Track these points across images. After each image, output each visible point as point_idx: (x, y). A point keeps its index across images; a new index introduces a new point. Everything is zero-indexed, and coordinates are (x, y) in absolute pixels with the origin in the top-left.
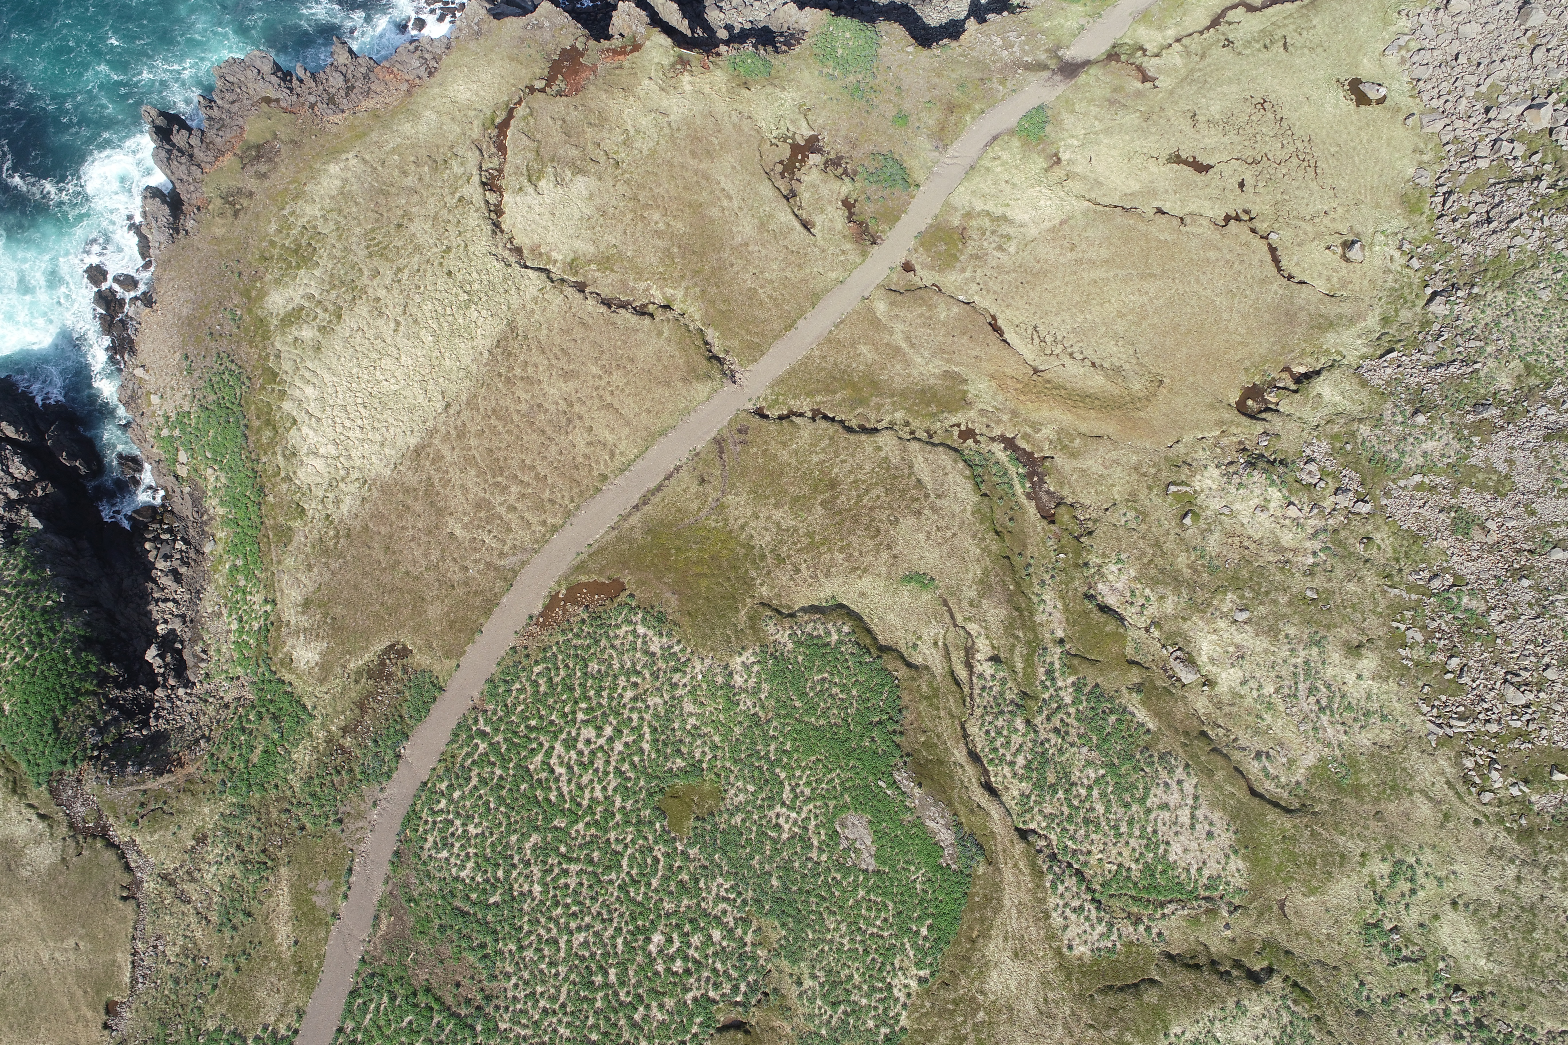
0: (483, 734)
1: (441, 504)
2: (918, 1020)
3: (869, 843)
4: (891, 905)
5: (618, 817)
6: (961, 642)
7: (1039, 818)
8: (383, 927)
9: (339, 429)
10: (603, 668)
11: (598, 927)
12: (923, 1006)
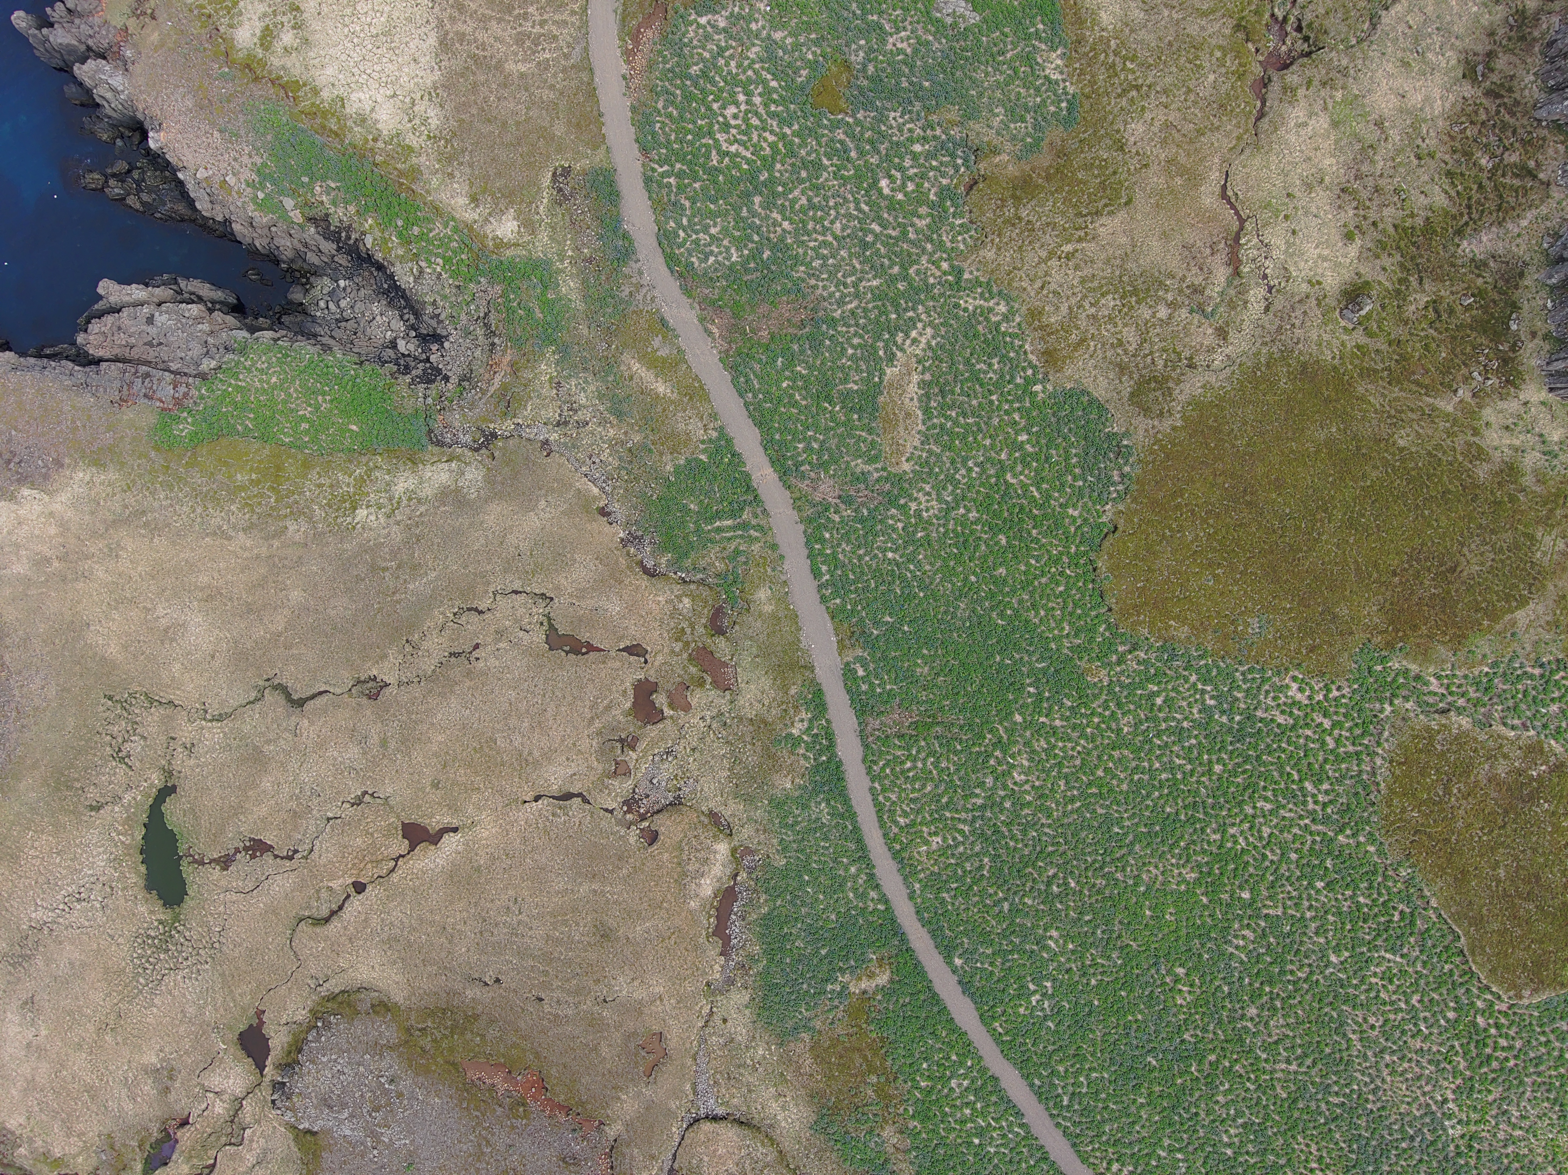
0: (667, 173)
1: (494, 62)
2: (1080, 81)
4: (1008, 29)
5: (797, 140)
9: (375, 76)
10: (702, 65)
11: (843, 210)
12: (1075, 70)
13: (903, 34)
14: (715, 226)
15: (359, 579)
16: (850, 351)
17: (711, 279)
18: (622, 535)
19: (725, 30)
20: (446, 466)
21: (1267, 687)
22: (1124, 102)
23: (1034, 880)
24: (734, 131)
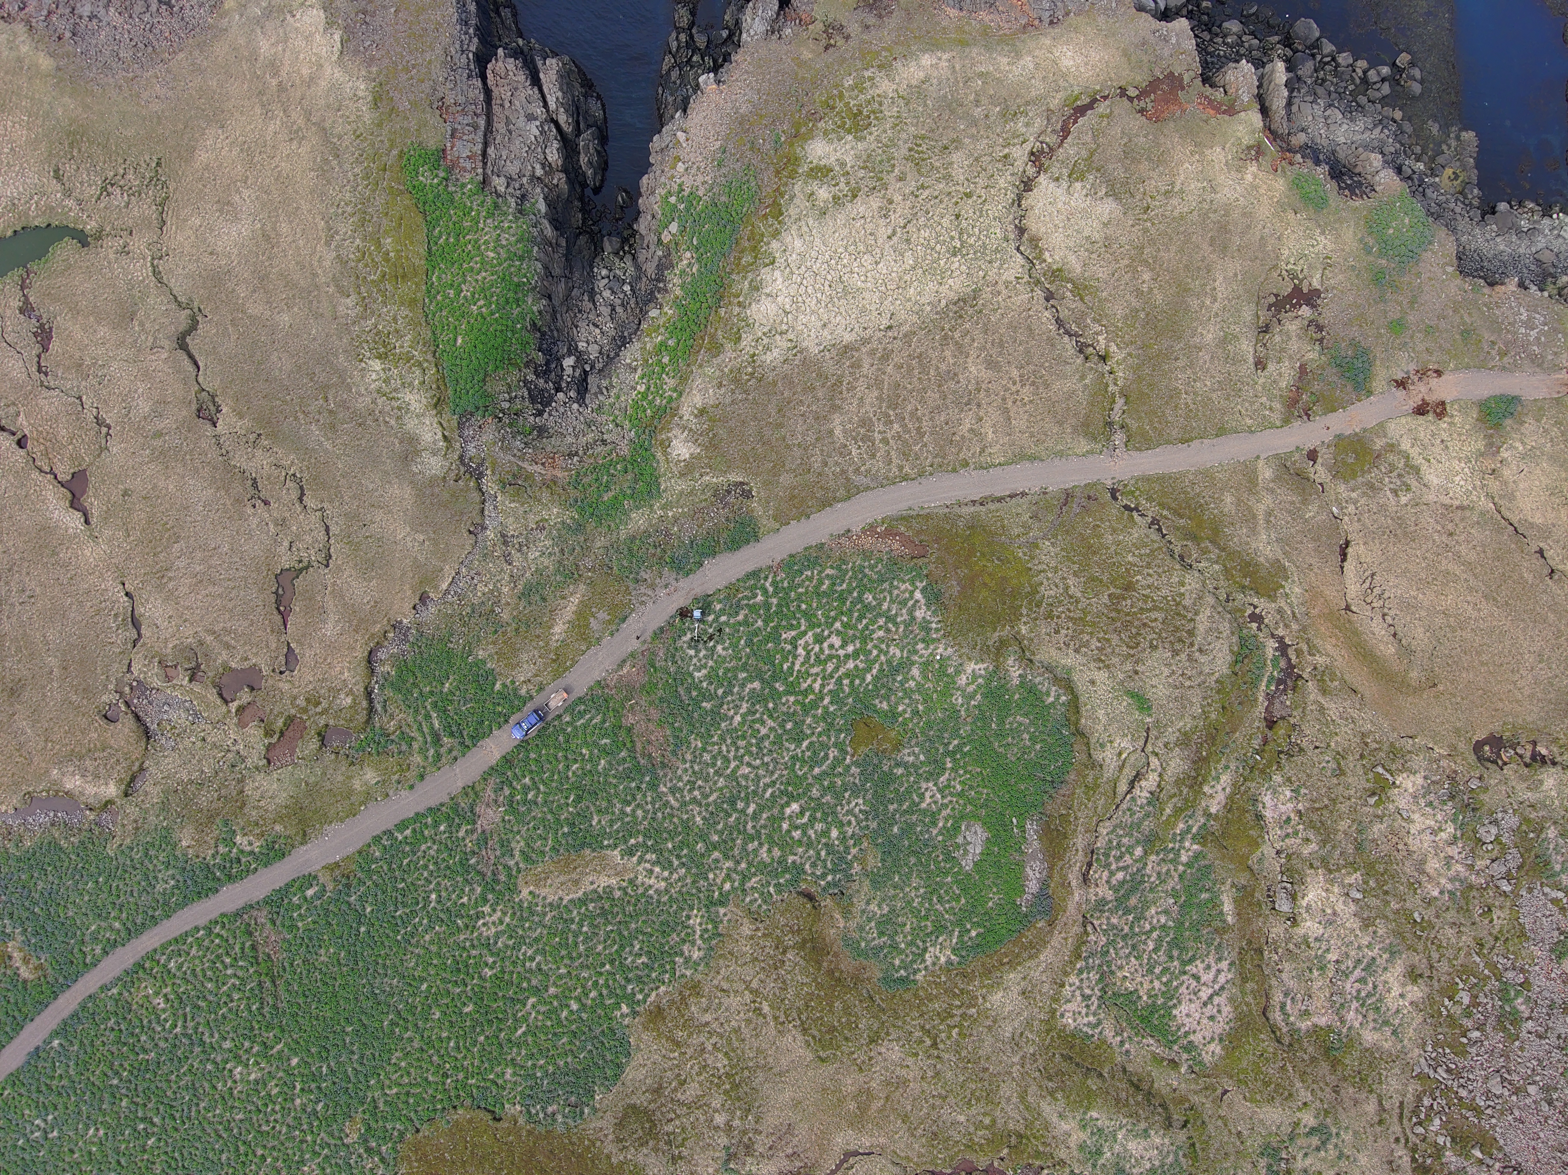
0: (765, 591)
1: (838, 402)
2: (929, 983)
3: (977, 852)
4: (963, 901)
5: (820, 711)
6: (1138, 765)
7: (1105, 920)
8: (625, 670)
9: (802, 290)
10: (874, 603)
11: (762, 771)
12: (939, 976)
13: (939, 796)
14: (724, 649)
15: (312, 376)
16: (628, 809)
17: (673, 656)
18: (405, 621)
19: (914, 618)
20: (439, 436)
22: (918, 1034)
24: (817, 648)
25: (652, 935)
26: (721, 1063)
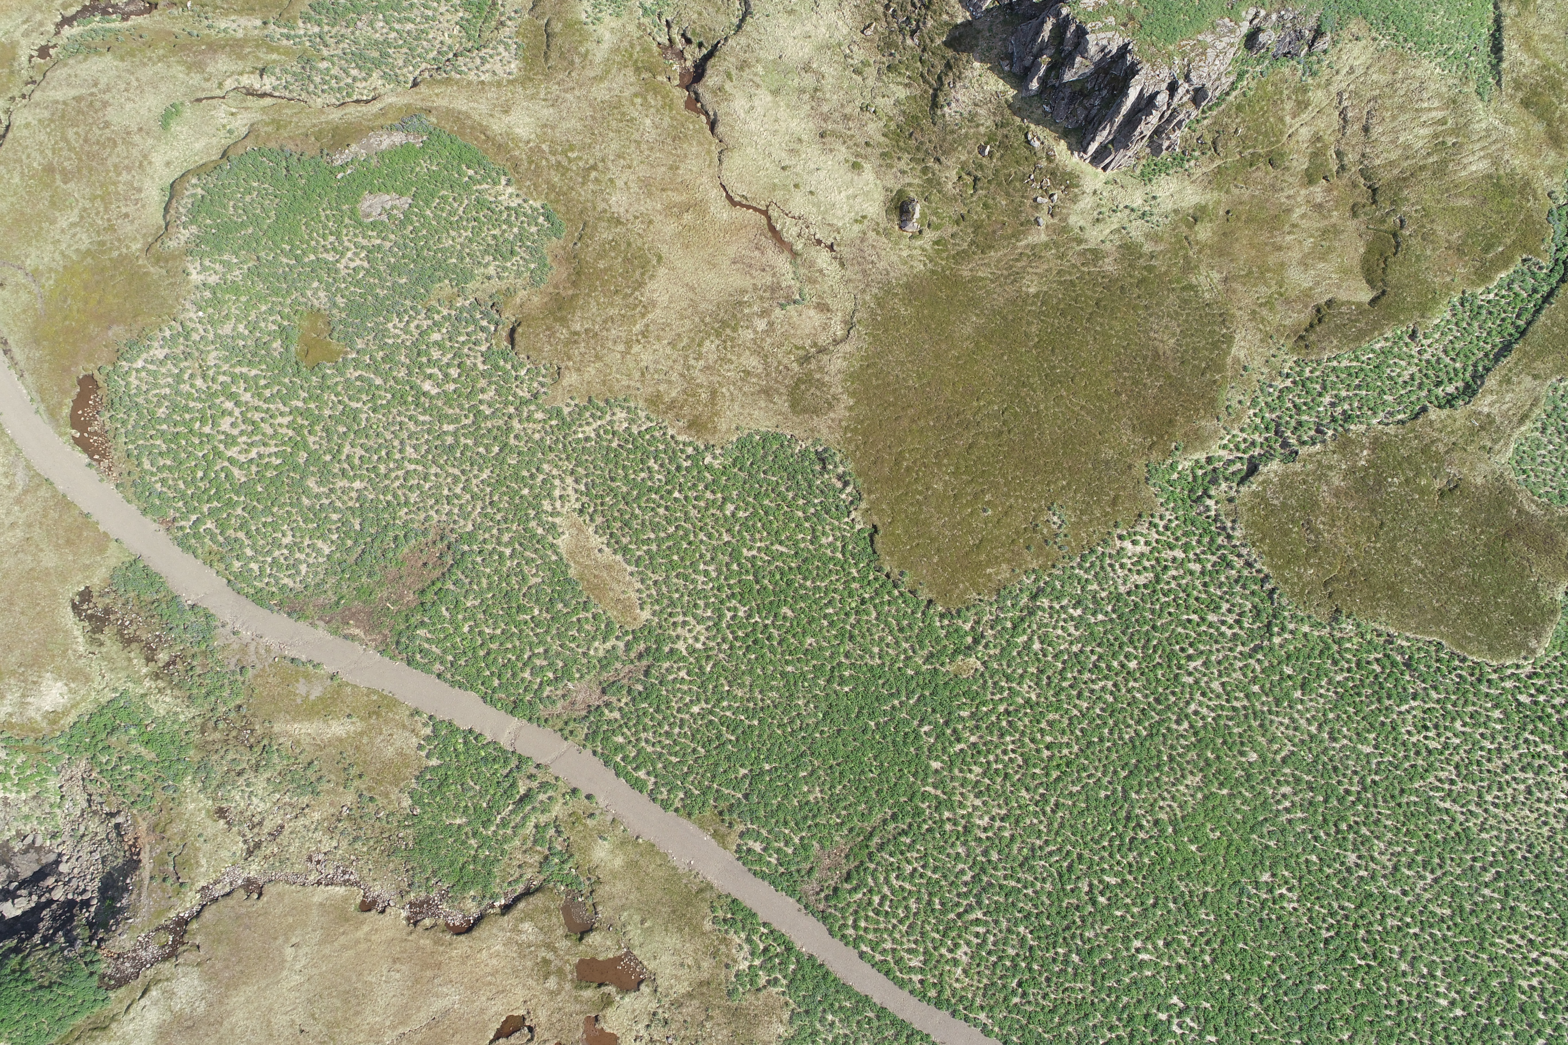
0: (197, 523)
2: (539, 194)
3: (388, 197)
4: (443, 192)
5: (312, 405)
6: (240, 96)
7: (405, 70)
8: (357, 631)
10: (166, 404)
11: (404, 435)
12: (529, 187)
13: (349, 254)
14: (284, 535)
16: (508, 551)
17: (317, 586)
18: (404, 915)
19: (168, 358)
20: (145, 1002)
21: (1108, 561)
22: (591, 186)
23: (1077, 908)
24: (244, 438)
25: (624, 467)
26: (710, 346)
